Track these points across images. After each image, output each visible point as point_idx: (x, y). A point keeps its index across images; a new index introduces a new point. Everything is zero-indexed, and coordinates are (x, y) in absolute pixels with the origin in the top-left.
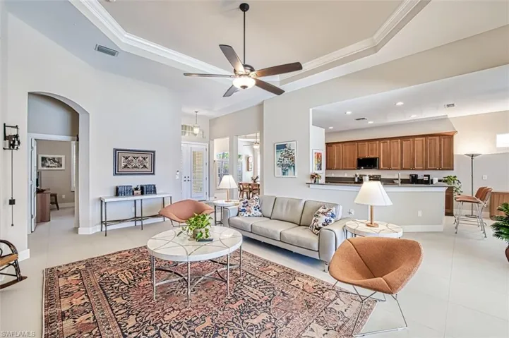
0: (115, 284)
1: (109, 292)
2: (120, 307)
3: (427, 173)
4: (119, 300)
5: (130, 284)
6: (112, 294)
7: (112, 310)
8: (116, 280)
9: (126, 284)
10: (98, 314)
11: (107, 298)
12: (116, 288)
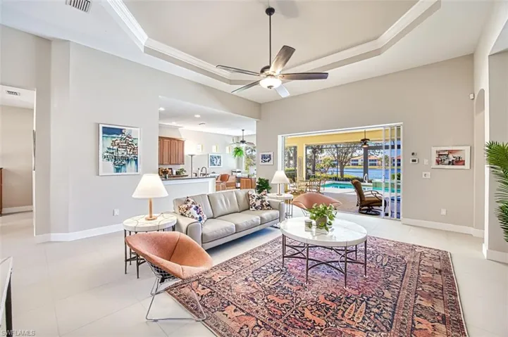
0: (375, 313)
1: (389, 309)
2: (392, 290)
3: (170, 167)
4: (387, 294)
5: (362, 302)
6: (388, 304)
7: (399, 292)
8: (369, 318)
9: (367, 303)
10: (412, 298)
11: (395, 305)
12: (378, 308)
